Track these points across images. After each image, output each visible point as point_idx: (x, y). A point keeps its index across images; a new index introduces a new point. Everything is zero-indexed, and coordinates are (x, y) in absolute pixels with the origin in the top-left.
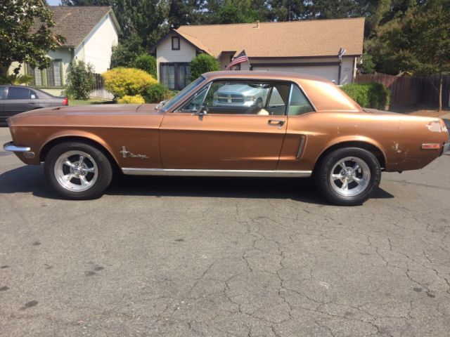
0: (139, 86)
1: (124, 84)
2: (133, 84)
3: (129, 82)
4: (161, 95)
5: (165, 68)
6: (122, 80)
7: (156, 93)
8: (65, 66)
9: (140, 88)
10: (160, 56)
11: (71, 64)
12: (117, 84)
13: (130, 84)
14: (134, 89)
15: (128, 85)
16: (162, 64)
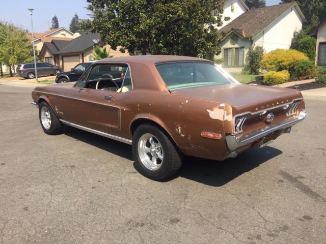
0: (288, 63)
1: (276, 62)
2: (284, 61)
3: (279, 60)
4: (305, 70)
5: (323, 46)
6: (274, 59)
7: (300, 69)
8: (246, 51)
9: (289, 65)
10: (320, 37)
11: (250, 49)
12: (270, 62)
13: (281, 62)
14: (283, 65)
15: (279, 63)
16: (321, 44)
